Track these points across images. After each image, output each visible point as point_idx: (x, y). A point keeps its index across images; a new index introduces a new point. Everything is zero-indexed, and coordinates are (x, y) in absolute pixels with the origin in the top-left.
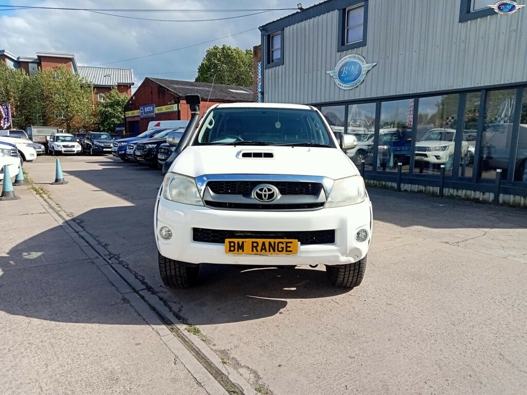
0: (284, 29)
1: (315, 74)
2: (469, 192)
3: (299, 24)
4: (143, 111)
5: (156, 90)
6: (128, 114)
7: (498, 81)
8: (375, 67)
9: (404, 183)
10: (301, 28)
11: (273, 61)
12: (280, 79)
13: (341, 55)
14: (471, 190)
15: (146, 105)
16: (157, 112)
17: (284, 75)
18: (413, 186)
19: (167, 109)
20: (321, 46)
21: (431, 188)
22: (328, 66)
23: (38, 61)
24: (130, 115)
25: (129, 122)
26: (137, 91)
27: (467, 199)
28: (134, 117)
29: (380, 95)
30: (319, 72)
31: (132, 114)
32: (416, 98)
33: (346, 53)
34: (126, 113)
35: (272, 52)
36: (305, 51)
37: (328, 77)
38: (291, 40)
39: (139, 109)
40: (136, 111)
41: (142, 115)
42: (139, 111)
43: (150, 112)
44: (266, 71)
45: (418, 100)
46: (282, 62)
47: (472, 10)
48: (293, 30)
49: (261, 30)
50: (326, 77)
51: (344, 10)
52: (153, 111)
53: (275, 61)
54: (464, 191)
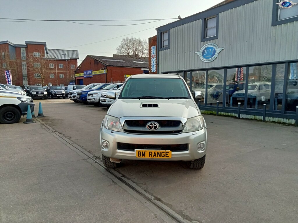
0: (170, 30)
1: (188, 54)
2: (280, 119)
3: (179, 27)
4: (86, 74)
5: (93, 62)
6: (77, 75)
7: (295, 58)
8: (223, 50)
9: (242, 114)
10: (180, 29)
11: (163, 47)
12: (168, 56)
13: (203, 44)
14: (281, 118)
15: (87, 70)
16: (93, 74)
17: (170, 54)
18: (247, 115)
19: (99, 72)
20: (192, 39)
21: (258, 116)
22: (196, 50)
23: (26, 46)
24: (78, 76)
25: (77, 79)
26: (82, 62)
27: (279, 123)
28: (80, 77)
29: (227, 65)
30: (191, 53)
31: (79, 75)
32: (248, 67)
33: (206, 43)
34: (76, 74)
35: (163, 42)
36: (182, 42)
37: (196, 56)
38: (174, 35)
39: (84, 73)
40: (81, 74)
41: (85, 76)
42: (83, 73)
43: (89, 74)
44: (160, 53)
45: (249, 68)
46: (169, 47)
47: (279, 20)
48: (175, 30)
49: (157, 30)
50: (195, 56)
51: (205, 19)
52: (91, 74)
53: (165, 47)
54: (277, 118)
